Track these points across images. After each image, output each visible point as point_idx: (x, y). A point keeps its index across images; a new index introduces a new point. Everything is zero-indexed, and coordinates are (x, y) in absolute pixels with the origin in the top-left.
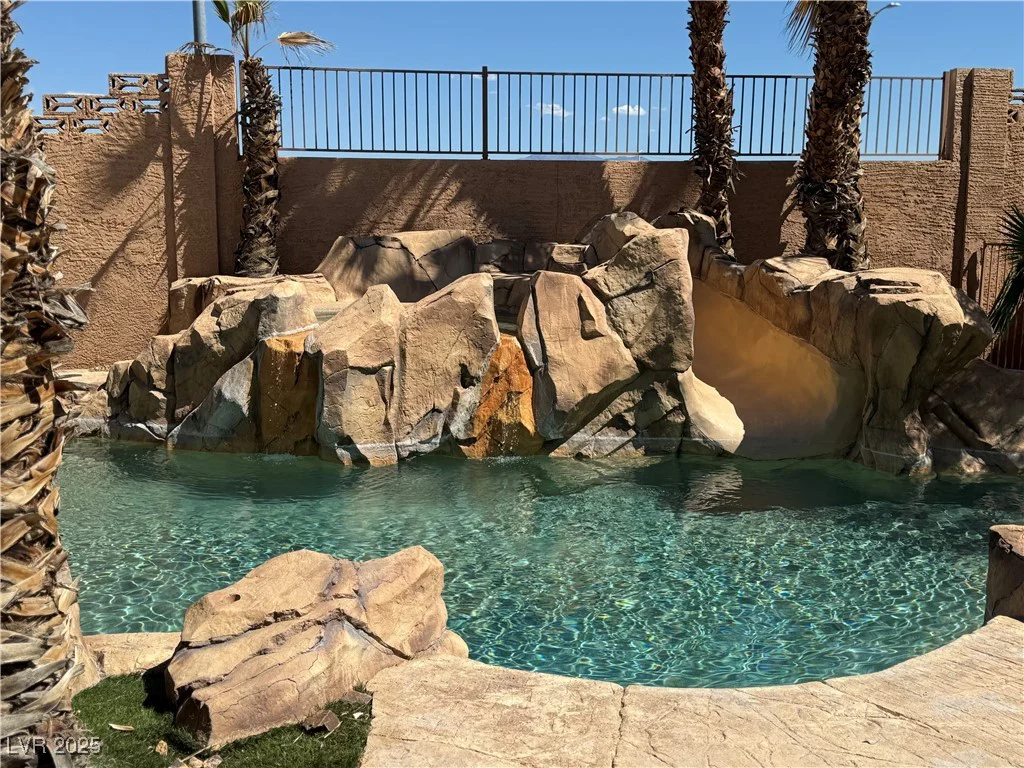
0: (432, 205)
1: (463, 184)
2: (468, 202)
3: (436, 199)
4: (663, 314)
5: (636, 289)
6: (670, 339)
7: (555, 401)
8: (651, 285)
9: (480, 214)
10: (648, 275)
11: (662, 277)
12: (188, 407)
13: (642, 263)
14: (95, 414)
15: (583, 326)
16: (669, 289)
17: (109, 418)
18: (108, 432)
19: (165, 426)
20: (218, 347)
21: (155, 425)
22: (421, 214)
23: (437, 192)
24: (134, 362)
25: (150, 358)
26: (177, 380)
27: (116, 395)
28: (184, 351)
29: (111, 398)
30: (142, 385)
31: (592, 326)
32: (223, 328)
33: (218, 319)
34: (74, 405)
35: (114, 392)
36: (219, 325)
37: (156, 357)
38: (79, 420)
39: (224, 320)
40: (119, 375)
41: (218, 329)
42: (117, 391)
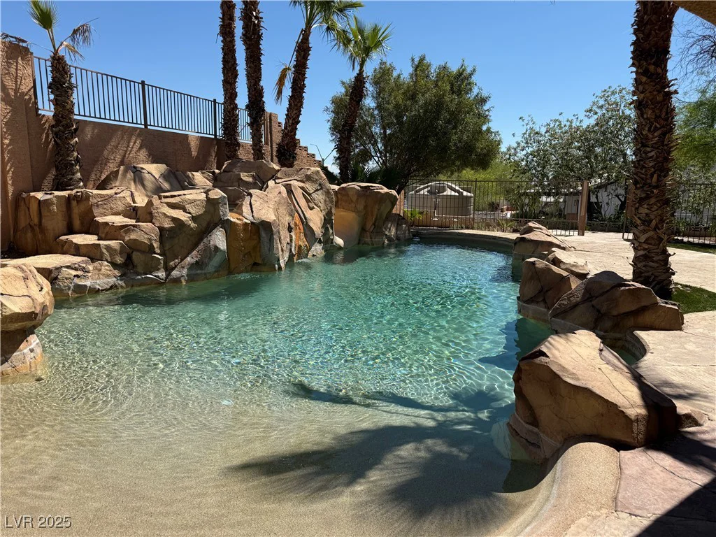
0: (131, 151)
1: (142, 141)
2: (144, 150)
3: (132, 148)
4: (327, 199)
5: (317, 190)
6: (331, 209)
7: (315, 234)
8: (322, 189)
9: (149, 157)
10: (320, 185)
11: (324, 185)
12: (177, 260)
13: (317, 180)
14: (108, 276)
15: (308, 205)
16: (328, 190)
17: (119, 276)
18: (124, 285)
20: (193, 225)
21: (160, 274)
22: (127, 156)
23: (132, 144)
24: (128, 241)
25: (146, 236)
26: (167, 246)
27: (119, 262)
28: (170, 229)
29: (114, 265)
30: (143, 252)
31: (312, 205)
32: (194, 215)
33: (185, 211)
34: (87, 274)
35: (116, 261)
36: (190, 213)
37: (152, 235)
38: (98, 281)
39: (191, 211)
40: (115, 250)
41: (190, 215)
42: (119, 260)
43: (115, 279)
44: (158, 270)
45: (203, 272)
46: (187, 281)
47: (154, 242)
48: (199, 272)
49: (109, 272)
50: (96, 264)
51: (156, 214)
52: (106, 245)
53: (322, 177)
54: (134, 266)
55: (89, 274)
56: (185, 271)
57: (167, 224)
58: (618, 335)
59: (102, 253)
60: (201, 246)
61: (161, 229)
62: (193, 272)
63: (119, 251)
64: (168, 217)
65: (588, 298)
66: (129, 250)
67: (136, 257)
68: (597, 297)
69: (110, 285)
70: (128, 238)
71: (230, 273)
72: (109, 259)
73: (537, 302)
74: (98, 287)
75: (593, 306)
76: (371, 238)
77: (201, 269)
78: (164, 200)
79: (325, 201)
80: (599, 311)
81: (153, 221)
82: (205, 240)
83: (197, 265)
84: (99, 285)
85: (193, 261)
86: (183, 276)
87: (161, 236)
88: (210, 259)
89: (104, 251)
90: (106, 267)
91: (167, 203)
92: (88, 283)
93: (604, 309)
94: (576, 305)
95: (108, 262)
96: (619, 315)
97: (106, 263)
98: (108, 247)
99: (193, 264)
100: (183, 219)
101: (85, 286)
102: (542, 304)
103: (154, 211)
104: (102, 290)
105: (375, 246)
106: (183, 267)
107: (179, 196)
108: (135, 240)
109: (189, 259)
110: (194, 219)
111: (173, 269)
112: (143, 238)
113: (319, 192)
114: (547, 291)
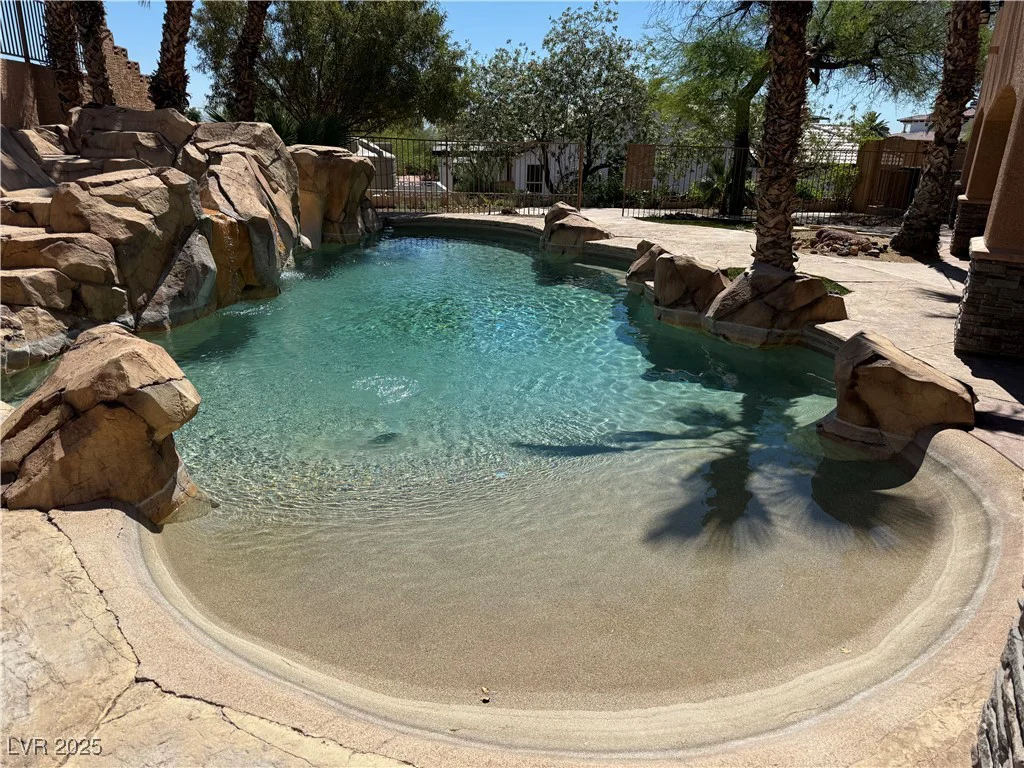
4: (289, 175)
5: (274, 161)
6: (296, 190)
7: (291, 232)
8: (279, 158)
10: (277, 151)
11: (283, 153)
12: (145, 294)
13: (271, 145)
14: (51, 332)
15: (271, 186)
16: (288, 159)
17: (68, 330)
19: (132, 317)
20: (158, 232)
21: (128, 319)
24: (67, 267)
25: (96, 257)
26: (128, 272)
27: (62, 306)
28: (128, 242)
29: (54, 311)
30: (96, 285)
31: (275, 186)
32: (157, 215)
33: (140, 207)
34: (18, 332)
35: (56, 304)
36: (149, 212)
37: (105, 254)
38: (40, 343)
39: (151, 208)
40: (49, 285)
41: (152, 216)
42: (60, 303)
43: (62, 336)
44: (123, 312)
45: (191, 308)
46: (172, 326)
47: (110, 265)
48: (185, 308)
49: (51, 325)
50: (24, 312)
51: (93, 218)
52: (30, 279)
53: (277, 139)
54: (88, 311)
55: (23, 332)
56: (166, 310)
57: (122, 235)
58: (795, 331)
59: (27, 294)
60: (177, 267)
61: (115, 242)
62: (177, 310)
63: (56, 287)
64: (118, 220)
65: (757, 296)
66: (73, 284)
67: (87, 293)
68: (767, 293)
69: (60, 346)
70: (66, 263)
71: (220, 305)
72: (43, 303)
73: (684, 306)
74: (43, 352)
75: (766, 304)
76: (341, 232)
77: (189, 304)
78: (95, 191)
79: (287, 177)
80: (774, 308)
81: (92, 228)
82: (181, 255)
83: (181, 298)
84: (44, 349)
85: (174, 291)
86: (165, 318)
87: (117, 255)
88: (198, 285)
89: (30, 288)
90: (44, 317)
91: (105, 197)
92: (26, 348)
93: (780, 305)
94: (744, 305)
95: (42, 307)
96: (796, 310)
97: (40, 310)
98: (34, 281)
99: (175, 296)
100: (143, 222)
101: (25, 353)
102: (691, 307)
103: (86, 212)
104: (51, 357)
105: (348, 244)
106: (160, 304)
107: (118, 182)
108: (79, 265)
109: (163, 290)
110: (157, 220)
111: (143, 307)
112: (93, 261)
113: (277, 164)
114: (695, 291)
